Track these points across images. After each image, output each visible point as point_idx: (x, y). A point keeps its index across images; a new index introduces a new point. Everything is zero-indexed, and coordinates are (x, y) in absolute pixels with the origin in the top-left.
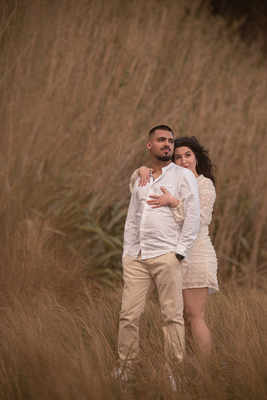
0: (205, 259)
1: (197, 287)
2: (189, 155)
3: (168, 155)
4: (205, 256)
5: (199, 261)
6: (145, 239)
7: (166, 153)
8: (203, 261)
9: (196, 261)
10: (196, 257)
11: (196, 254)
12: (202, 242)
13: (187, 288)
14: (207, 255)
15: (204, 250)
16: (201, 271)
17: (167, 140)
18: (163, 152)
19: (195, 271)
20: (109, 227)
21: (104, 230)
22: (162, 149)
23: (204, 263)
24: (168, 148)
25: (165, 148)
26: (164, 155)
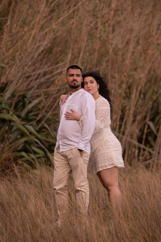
0: (110, 149)
1: (109, 167)
2: (92, 82)
3: (76, 85)
4: (110, 148)
5: (107, 151)
6: (62, 139)
7: (75, 84)
8: (109, 151)
9: (105, 152)
10: (105, 149)
11: (104, 147)
12: (106, 139)
13: (102, 169)
14: (112, 146)
15: (109, 144)
16: (109, 158)
17: (75, 76)
18: (73, 83)
19: (106, 158)
20: (23, 114)
21: (19, 116)
22: (72, 81)
23: (110, 152)
24: (76, 81)
25: (74, 81)
26: (74, 85)
